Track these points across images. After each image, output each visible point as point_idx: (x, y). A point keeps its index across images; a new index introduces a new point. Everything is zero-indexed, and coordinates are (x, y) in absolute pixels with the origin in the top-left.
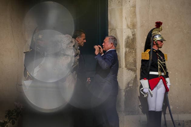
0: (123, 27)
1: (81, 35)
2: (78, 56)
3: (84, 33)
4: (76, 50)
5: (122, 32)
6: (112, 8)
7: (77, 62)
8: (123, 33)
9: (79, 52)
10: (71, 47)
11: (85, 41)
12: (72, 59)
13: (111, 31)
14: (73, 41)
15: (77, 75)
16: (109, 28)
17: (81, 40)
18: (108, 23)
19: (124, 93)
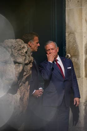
0: (83, 31)
1: (33, 39)
2: (31, 63)
3: (37, 36)
4: (29, 57)
5: (82, 36)
6: (71, 8)
7: (30, 71)
8: (83, 38)
9: (33, 60)
10: (24, 53)
11: (39, 45)
12: (24, 67)
13: (69, 35)
14: (26, 46)
15: (29, 86)
16: (67, 31)
17: (33, 44)
18: (65, 26)
19: (84, 107)
